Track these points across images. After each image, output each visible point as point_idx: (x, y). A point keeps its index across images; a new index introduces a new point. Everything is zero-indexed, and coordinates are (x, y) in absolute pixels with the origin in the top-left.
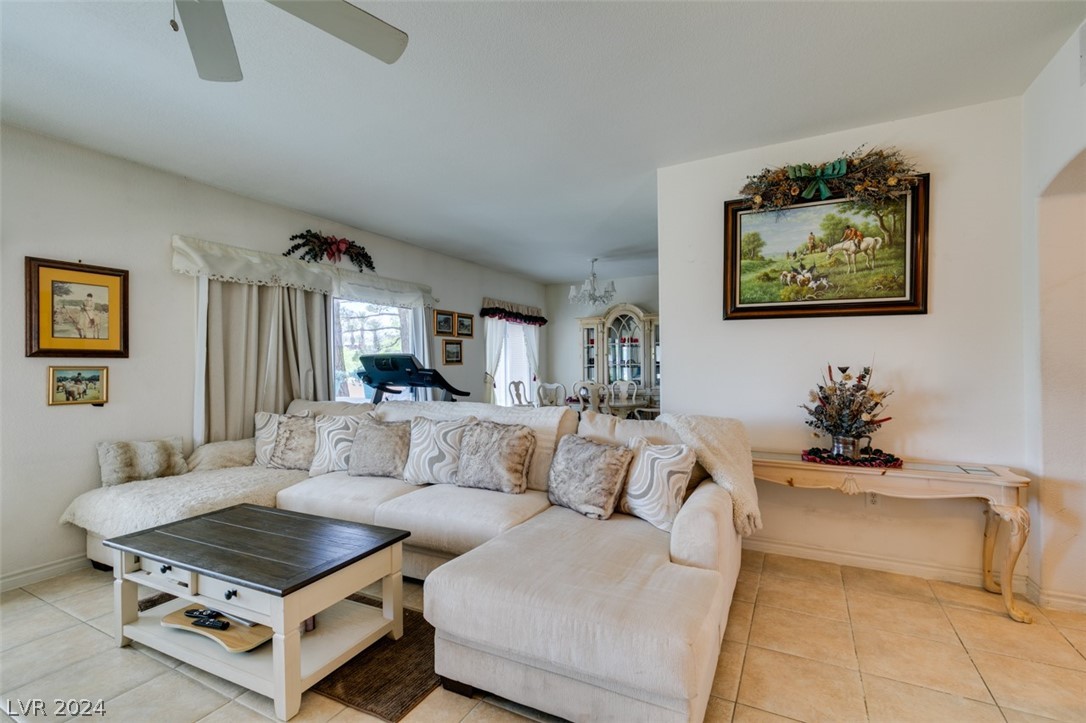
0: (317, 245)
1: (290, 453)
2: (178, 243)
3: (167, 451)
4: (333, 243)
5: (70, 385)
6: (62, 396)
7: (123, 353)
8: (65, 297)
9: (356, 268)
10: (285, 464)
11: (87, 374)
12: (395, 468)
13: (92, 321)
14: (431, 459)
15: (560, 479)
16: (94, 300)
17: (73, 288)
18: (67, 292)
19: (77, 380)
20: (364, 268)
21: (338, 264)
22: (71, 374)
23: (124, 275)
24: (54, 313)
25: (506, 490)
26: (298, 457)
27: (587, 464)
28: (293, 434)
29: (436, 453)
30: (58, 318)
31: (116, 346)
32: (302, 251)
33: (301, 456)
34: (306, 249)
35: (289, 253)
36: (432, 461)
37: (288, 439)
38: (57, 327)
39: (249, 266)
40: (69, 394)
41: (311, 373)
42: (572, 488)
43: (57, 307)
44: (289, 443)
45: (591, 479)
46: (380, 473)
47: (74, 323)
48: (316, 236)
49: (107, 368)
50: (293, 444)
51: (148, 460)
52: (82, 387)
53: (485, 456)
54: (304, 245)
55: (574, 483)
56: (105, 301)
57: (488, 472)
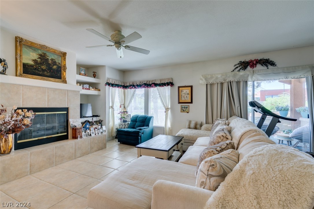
0: (244, 65)
2: (202, 77)
3: (196, 124)
4: (251, 62)
5: (183, 109)
6: (182, 111)
7: (191, 102)
8: (183, 93)
9: (265, 68)
11: (186, 107)
13: (187, 97)
16: (187, 92)
17: (184, 91)
18: (183, 92)
19: (184, 108)
20: (270, 66)
21: (255, 69)
22: (184, 107)
23: (191, 87)
24: (181, 96)
30: (182, 96)
31: (190, 101)
32: (239, 68)
34: (241, 67)
35: (233, 71)
38: (182, 98)
39: (217, 78)
40: (183, 110)
41: (239, 108)
43: (182, 95)
47: (184, 97)
48: (244, 62)
49: (189, 106)
51: (192, 125)
52: (185, 109)
54: (239, 66)
56: (188, 93)
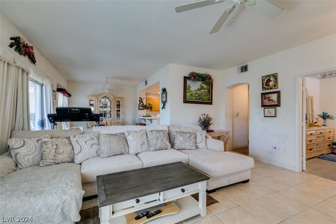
1: (60, 155)
10: (57, 162)
12: (126, 150)
14: (141, 144)
15: (182, 143)
25: (169, 148)
26: (64, 157)
27: (190, 137)
28: (59, 146)
29: (142, 142)
33: (66, 156)
36: (142, 145)
37: (56, 149)
42: (187, 144)
44: (57, 151)
45: (192, 141)
46: (119, 153)
50: (61, 150)
53: (162, 140)
55: (187, 143)
57: (164, 144)
